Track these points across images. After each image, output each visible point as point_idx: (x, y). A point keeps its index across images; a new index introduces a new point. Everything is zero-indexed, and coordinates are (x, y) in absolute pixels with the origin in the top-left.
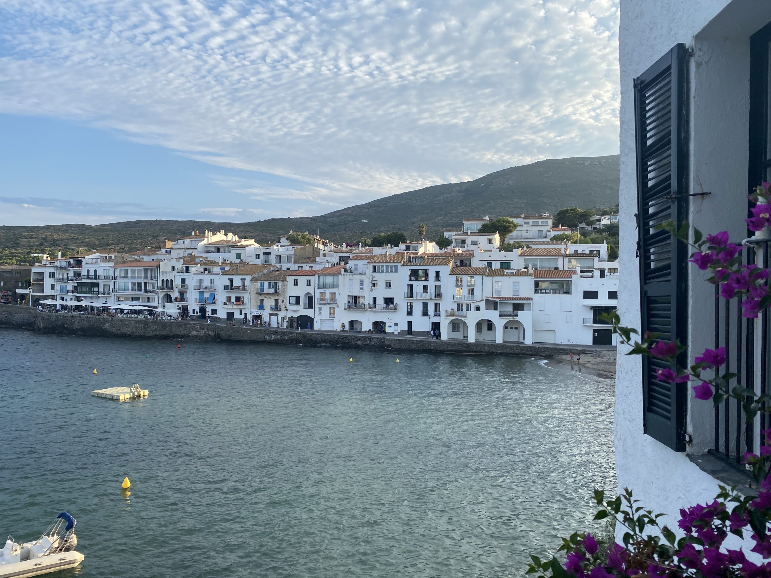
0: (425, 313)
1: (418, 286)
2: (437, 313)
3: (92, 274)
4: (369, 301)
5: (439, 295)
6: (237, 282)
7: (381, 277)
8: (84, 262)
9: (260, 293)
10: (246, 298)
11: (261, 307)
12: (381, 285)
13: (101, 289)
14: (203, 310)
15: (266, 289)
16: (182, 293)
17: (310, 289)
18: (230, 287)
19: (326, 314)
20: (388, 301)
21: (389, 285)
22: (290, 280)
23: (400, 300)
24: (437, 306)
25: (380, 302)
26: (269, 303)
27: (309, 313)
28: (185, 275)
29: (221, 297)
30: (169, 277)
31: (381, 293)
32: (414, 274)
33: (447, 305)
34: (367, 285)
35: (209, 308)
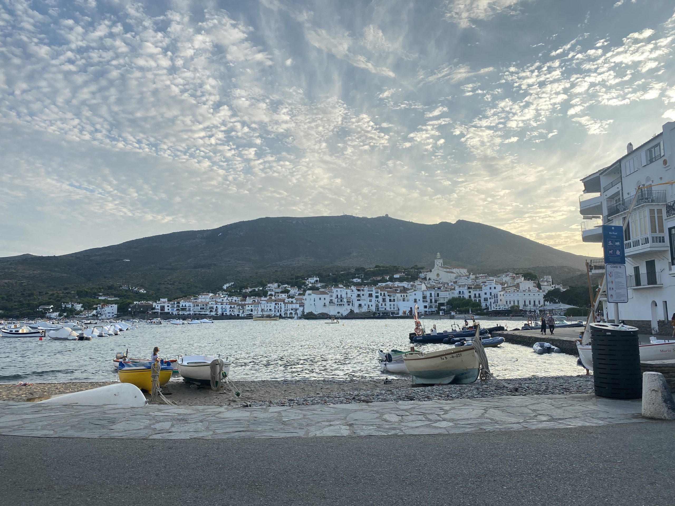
0: (278, 312)
1: (277, 306)
2: (281, 312)
3: (184, 305)
4: (266, 310)
5: (281, 308)
6: (233, 306)
7: (269, 305)
8: (181, 302)
9: (239, 309)
10: (235, 310)
11: (239, 312)
12: (269, 306)
13: (187, 309)
14: (223, 314)
15: (240, 308)
16: (216, 310)
17: (252, 308)
18: (231, 307)
19: (256, 312)
20: (270, 310)
21: (270, 306)
22: (247, 306)
23: (273, 309)
24: (281, 310)
25: (268, 310)
26: (241, 311)
27: (252, 313)
28: (217, 305)
29: (228, 310)
30: (212, 306)
31: (269, 308)
32: (276, 304)
33: (283, 310)
34: (266, 306)
35: (224, 313)
